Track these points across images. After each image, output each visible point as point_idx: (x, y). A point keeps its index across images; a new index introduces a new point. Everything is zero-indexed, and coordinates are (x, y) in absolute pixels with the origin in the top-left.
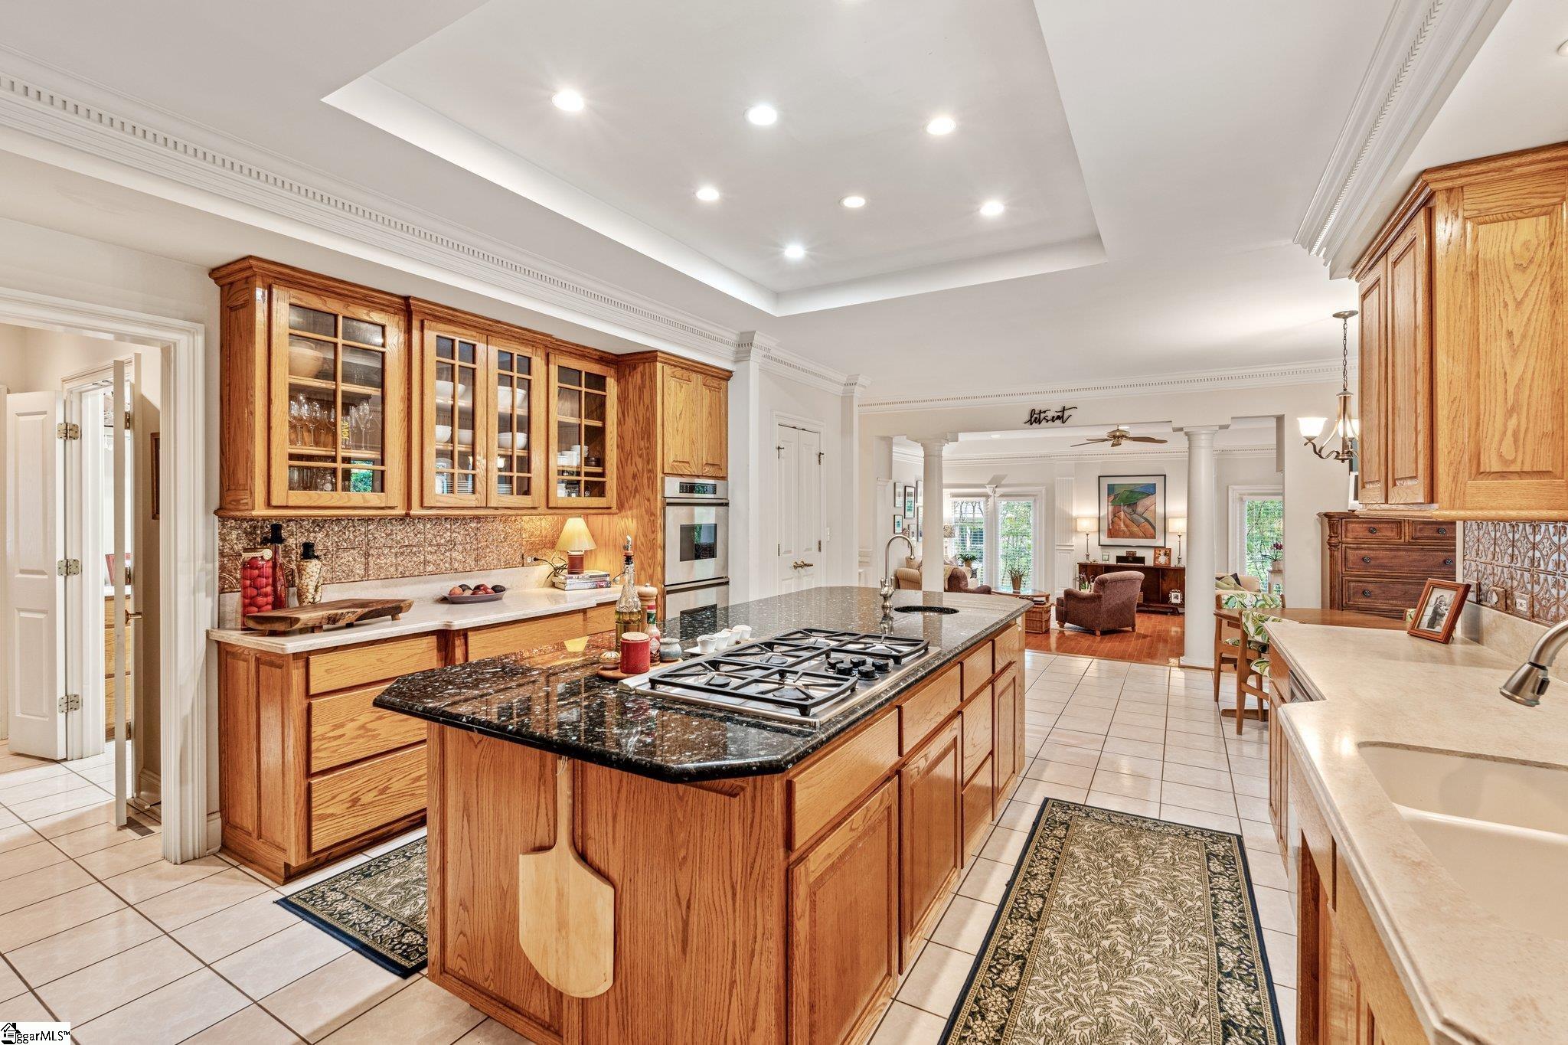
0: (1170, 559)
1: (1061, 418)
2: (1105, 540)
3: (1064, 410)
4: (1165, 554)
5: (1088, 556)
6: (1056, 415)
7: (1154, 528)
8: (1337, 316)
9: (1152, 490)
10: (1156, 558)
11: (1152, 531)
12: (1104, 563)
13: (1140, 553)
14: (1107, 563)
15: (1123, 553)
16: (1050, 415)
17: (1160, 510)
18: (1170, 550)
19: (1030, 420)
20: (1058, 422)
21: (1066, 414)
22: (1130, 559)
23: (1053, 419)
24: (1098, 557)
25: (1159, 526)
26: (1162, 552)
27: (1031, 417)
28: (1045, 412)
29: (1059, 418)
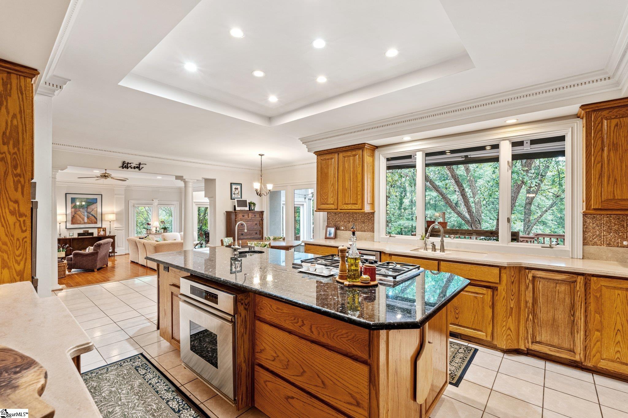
0: (106, 232)
1: (138, 167)
2: (69, 225)
3: (140, 164)
4: (103, 231)
5: (60, 235)
6: (136, 166)
7: (96, 219)
8: (260, 155)
9: (95, 201)
10: (98, 233)
11: (95, 220)
12: (70, 237)
13: (90, 231)
14: (72, 237)
15: (81, 231)
16: (133, 165)
17: (99, 210)
18: (105, 228)
19: (123, 166)
20: (137, 170)
21: (141, 166)
22: (86, 234)
23: (134, 168)
24: (67, 235)
25: (99, 218)
26: (102, 230)
27: (123, 165)
28: (130, 164)
29: (137, 167)
